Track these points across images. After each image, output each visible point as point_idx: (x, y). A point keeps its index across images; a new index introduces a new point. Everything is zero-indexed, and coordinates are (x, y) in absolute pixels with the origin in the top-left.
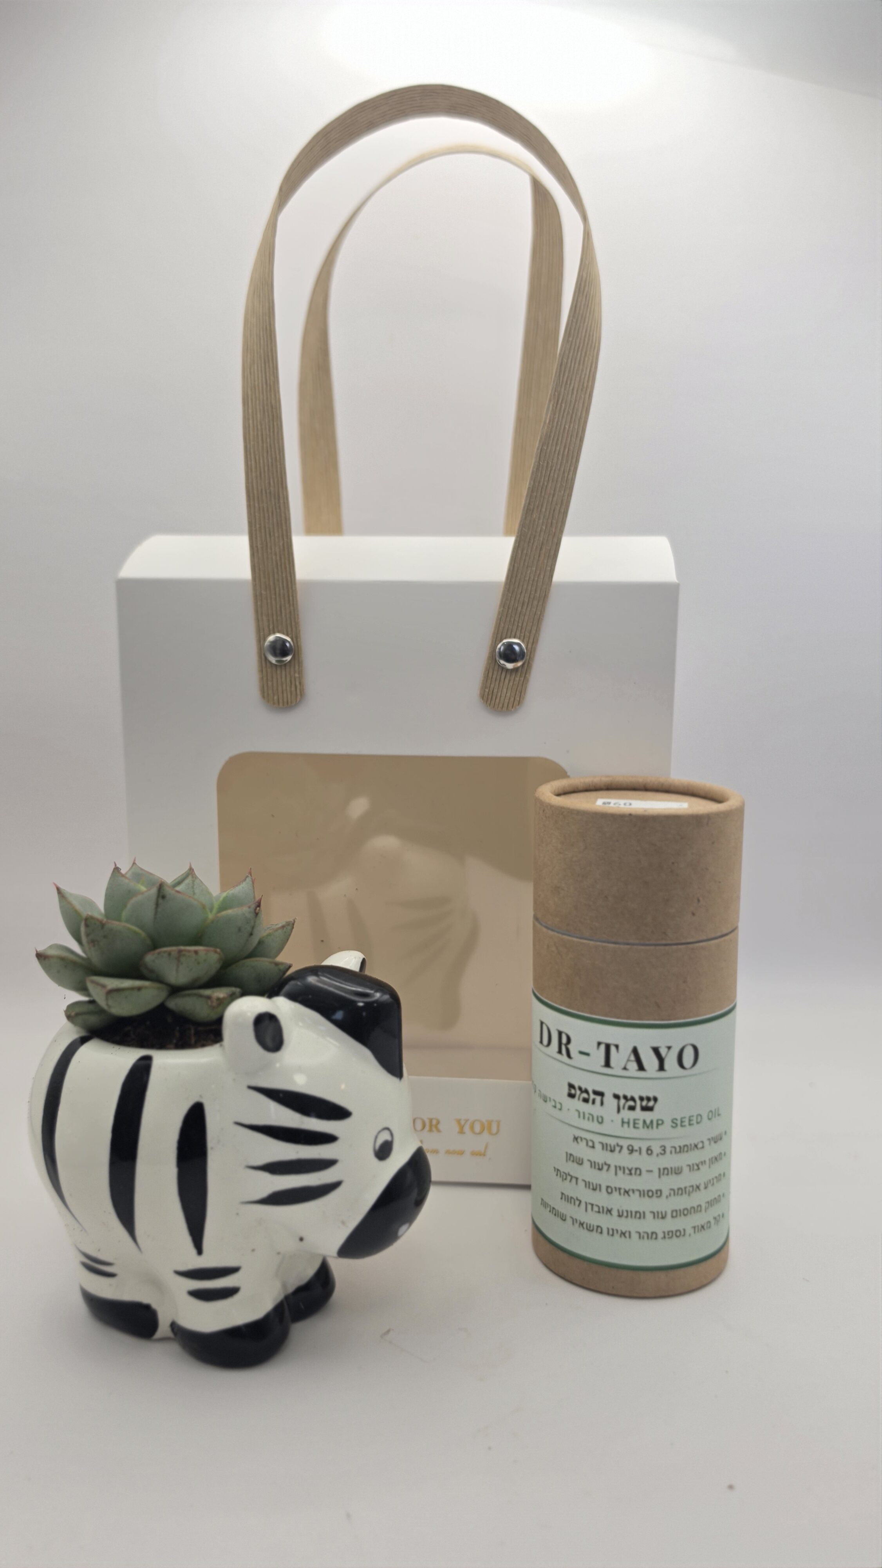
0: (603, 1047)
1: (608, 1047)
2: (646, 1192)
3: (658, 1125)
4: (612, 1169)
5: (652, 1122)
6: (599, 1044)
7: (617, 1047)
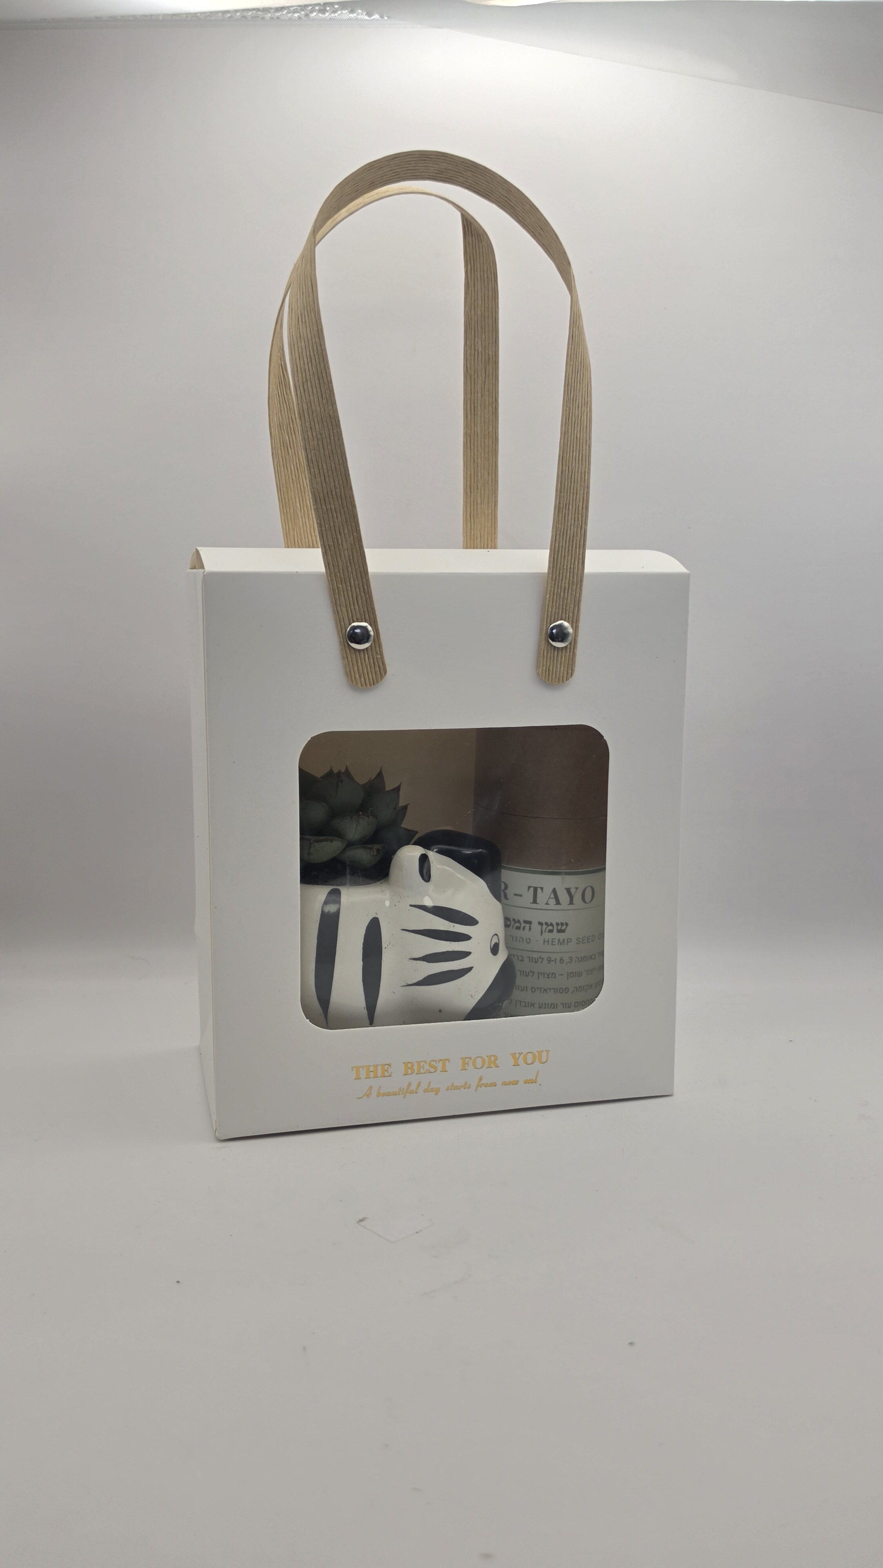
0: (532, 889)
1: (535, 889)
2: (558, 990)
3: (568, 942)
4: (536, 974)
5: (564, 940)
6: (529, 887)
7: (542, 888)
